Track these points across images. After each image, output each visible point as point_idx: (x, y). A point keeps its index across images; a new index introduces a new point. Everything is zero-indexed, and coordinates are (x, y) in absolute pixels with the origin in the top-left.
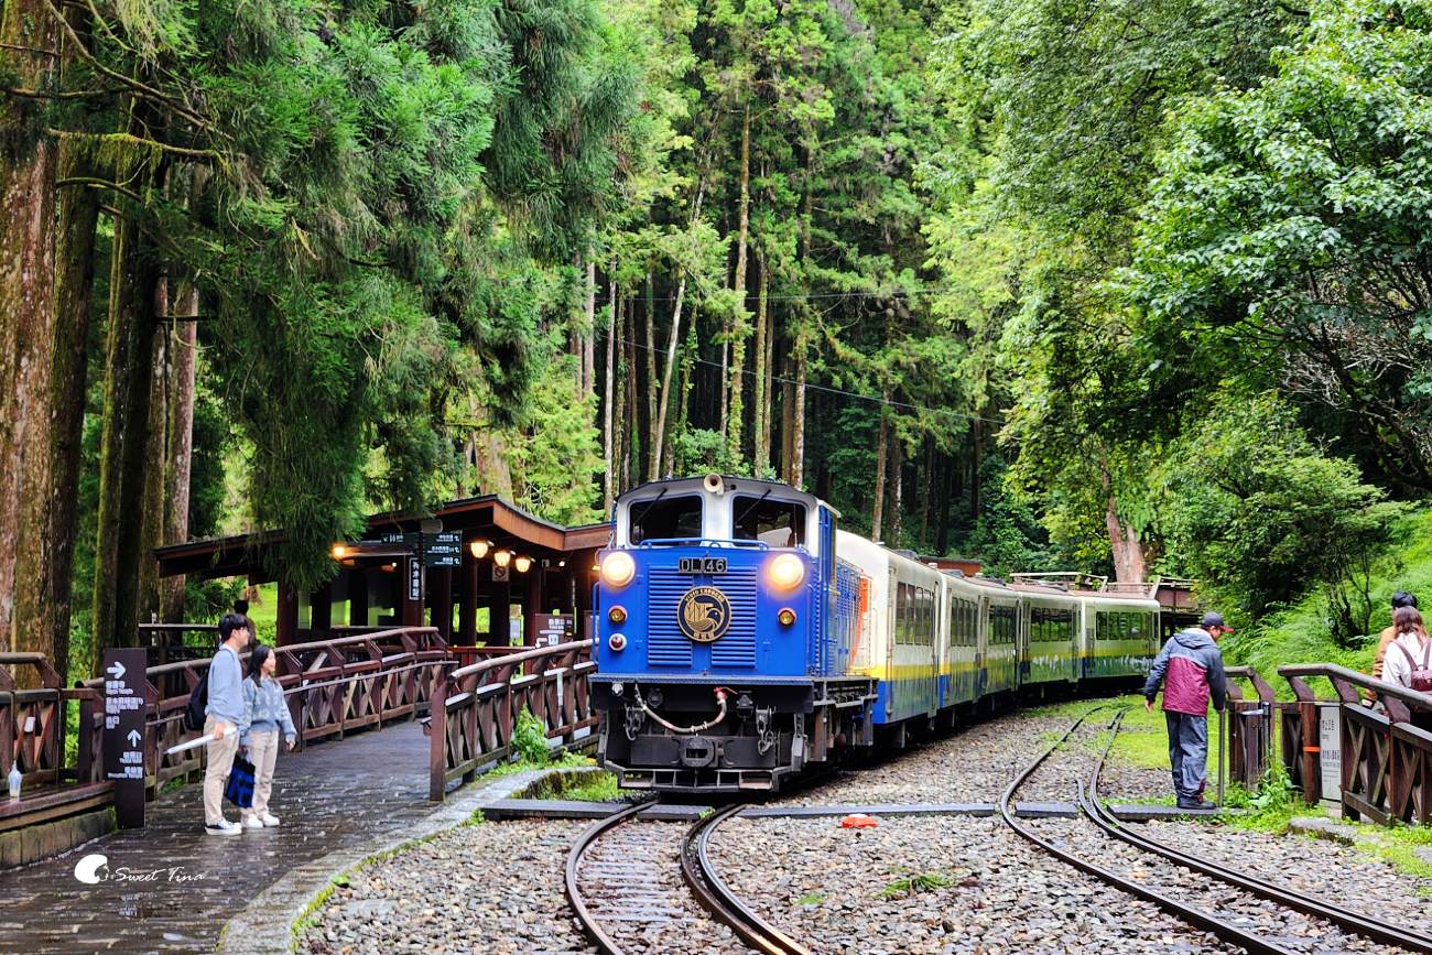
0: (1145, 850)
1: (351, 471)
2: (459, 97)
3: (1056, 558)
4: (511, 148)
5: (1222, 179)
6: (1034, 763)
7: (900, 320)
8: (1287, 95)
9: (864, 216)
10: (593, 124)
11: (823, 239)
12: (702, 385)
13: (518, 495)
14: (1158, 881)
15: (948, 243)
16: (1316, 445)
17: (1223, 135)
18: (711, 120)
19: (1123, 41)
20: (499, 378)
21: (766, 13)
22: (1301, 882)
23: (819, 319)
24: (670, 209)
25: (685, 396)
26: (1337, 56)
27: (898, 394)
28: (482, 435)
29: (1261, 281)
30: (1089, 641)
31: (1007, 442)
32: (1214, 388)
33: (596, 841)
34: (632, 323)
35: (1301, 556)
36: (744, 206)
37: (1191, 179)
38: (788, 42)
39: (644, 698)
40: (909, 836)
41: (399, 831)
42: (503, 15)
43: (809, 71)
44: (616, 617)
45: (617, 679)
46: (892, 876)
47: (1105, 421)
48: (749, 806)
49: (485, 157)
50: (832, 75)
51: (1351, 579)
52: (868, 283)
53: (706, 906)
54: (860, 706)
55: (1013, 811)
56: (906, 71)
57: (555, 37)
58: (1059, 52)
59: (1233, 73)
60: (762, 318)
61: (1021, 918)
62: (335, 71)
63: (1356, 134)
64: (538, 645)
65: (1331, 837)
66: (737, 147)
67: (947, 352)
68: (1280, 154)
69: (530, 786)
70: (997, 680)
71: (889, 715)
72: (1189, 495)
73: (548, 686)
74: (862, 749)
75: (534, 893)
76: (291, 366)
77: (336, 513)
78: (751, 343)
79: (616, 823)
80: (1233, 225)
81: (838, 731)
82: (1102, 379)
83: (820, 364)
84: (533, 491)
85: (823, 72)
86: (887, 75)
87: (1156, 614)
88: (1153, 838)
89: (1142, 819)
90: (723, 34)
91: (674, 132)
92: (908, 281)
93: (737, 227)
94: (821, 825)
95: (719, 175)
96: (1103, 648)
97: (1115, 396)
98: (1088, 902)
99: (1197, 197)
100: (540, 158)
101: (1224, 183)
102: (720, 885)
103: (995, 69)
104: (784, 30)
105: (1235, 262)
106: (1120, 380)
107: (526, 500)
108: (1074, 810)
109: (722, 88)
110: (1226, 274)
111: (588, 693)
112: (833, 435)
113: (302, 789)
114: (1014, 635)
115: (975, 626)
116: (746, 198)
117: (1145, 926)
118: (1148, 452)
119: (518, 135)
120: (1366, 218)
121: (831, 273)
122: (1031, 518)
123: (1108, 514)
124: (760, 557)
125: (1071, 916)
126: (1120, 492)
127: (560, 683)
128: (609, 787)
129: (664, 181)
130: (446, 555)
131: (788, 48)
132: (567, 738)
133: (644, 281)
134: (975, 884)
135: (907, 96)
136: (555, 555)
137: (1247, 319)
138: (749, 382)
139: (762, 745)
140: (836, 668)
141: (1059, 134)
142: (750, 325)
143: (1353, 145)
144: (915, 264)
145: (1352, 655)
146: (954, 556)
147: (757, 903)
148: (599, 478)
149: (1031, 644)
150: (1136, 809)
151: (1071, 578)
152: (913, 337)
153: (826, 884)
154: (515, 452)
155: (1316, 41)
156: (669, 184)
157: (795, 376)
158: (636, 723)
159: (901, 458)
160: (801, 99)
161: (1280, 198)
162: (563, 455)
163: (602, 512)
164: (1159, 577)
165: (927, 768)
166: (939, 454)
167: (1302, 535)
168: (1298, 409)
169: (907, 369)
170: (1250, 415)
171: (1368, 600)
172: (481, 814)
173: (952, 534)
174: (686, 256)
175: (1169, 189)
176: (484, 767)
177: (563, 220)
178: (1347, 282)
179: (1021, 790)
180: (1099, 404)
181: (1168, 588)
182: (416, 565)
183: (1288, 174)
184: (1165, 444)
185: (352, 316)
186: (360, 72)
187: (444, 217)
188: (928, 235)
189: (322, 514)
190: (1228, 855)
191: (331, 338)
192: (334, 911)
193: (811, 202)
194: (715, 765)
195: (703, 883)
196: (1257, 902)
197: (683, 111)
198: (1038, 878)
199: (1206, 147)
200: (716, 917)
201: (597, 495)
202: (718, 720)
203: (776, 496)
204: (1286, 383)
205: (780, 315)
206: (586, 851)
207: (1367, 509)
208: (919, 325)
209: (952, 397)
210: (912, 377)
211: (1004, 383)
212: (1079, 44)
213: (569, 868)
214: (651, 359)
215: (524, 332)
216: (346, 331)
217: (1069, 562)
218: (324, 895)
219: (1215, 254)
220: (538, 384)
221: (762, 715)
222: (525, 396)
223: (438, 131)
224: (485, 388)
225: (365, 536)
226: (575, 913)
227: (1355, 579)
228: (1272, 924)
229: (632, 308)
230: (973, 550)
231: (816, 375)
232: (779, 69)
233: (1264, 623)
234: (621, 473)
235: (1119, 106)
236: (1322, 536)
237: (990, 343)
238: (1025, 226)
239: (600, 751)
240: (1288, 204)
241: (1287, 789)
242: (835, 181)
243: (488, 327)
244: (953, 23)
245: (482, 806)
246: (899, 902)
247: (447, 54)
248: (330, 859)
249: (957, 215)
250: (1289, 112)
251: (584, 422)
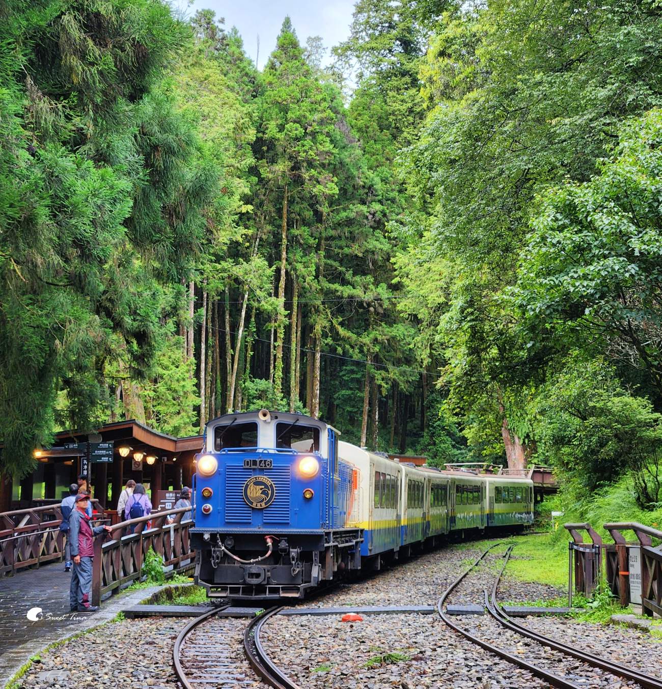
0: (524, 636)
1: (46, 406)
2: (112, 188)
3: (471, 454)
4: (143, 216)
5: (569, 235)
6: (458, 579)
7: (378, 314)
8: (606, 186)
9: (356, 252)
10: (192, 201)
11: (332, 266)
12: (258, 353)
13: (148, 418)
14: (532, 655)
15: (407, 268)
16: (626, 389)
17: (570, 210)
18: (264, 195)
19: (510, 152)
20: (137, 351)
21: (297, 132)
22: (617, 656)
23: (329, 314)
24: (239, 248)
25: (248, 359)
26: (636, 163)
27: (376, 358)
28: (126, 382)
29: (592, 295)
30: (491, 503)
31: (442, 386)
32: (565, 354)
33: (193, 631)
34: (216, 316)
35: (618, 454)
36: (284, 246)
37: (550, 235)
38: (311, 149)
39: (223, 542)
40: (382, 627)
41: (72, 626)
42: (139, 138)
43: (323, 166)
44: (206, 494)
45: (207, 531)
46: (371, 654)
47: (501, 374)
48: (286, 608)
49: (127, 223)
50: (337, 168)
51: (647, 469)
52: (358, 292)
53: (259, 673)
54: (353, 546)
55: (445, 611)
56: (382, 166)
57: (170, 151)
58: (472, 158)
59: (575, 171)
60: (295, 313)
61: (449, 680)
62: (37, 173)
63: (647, 210)
64: (159, 509)
65: (636, 627)
66: (279, 211)
67: (406, 333)
68: (602, 220)
69: (153, 596)
70: (437, 527)
71: (370, 550)
72: (551, 418)
73: (165, 534)
74: (354, 571)
75: (153, 666)
76: (9, 345)
77: (36, 432)
78: (288, 328)
79: (205, 619)
80: (575, 262)
81: (340, 561)
82: (499, 349)
83: (329, 341)
84: (157, 416)
85: (332, 166)
86: (370, 168)
87: (531, 488)
88: (529, 628)
89: (523, 616)
90: (271, 144)
91: (242, 203)
92: (383, 291)
93: (279, 258)
94: (329, 620)
95: (269, 228)
96: (499, 508)
97: (507, 359)
98: (489, 670)
99: (554, 245)
100: (161, 222)
101: (569, 238)
102: (267, 659)
103: (435, 167)
104: (308, 142)
105: (577, 284)
106: (510, 350)
107: (153, 421)
108: (482, 610)
109: (271, 176)
110: (572, 291)
111: (189, 538)
112: (337, 383)
113: (13, 600)
114: (446, 501)
115: (423, 495)
116: (285, 241)
117: (524, 685)
118: (526, 392)
119: (148, 209)
120: (653, 258)
121: (336, 286)
122: (457, 431)
123: (503, 429)
124: (293, 459)
125: (479, 679)
126: (510, 415)
127: (172, 533)
128: (201, 596)
129: (235, 232)
130: (104, 456)
131: (311, 152)
132: (176, 566)
133: (224, 291)
134: (421, 659)
135: (382, 181)
136: (170, 454)
137: (584, 317)
138: (287, 351)
139: (294, 570)
140: (338, 524)
141: (473, 205)
142: (287, 319)
143: (645, 216)
144: (387, 280)
145: (648, 514)
146: (410, 453)
147: (289, 671)
148: (197, 408)
149: (456, 506)
150: (519, 608)
151: (481, 467)
152: (386, 324)
153: (332, 658)
154: (146, 393)
155: (623, 155)
156: (239, 234)
157: (314, 347)
158: (218, 558)
159: (378, 396)
160: (318, 182)
161: (603, 246)
162: (175, 395)
163: (198, 429)
164: (534, 465)
165: (394, 583)
166: (401, 393)
167: (618, 442)
168: (615, 367)
169: (382, 343)
170: (587, 371)
171: (657, 481)
172: (122, 614)
173: (409, 440)
174: (249, 278)
175: (538, 240)
176: (126, 584)
177: (174, 258)
178: (643, 296)
179: (450, 597)
180: (497, 364)
181: (539, 472)
182: (85, 462)
183: (607, 232)
184: (537, 387)
185: (47, 315)
186: (52, 173)
187: (103, 258)
188: (395, 263)
189: (27, 432)
190: (574, 639)
191: (34, 328)
192: (31, 678)
193: (325, 244)
194: (265, 582)
195: (257, 658)
196: (591, 669)
197: (247, 191)
198: (459, 654)
199: (559, 216)
200: (264, 680)
201: (195, 419)
202: (267, 555)
203: (302, 423)
204: (608, 353)
205: (305, 311)
206: (187, 638)
207: (657, 427)
208: (389, 317)
209: (409, 359)
210: (385, 348)
211: (441, 351)
212: (484, 153)
213: (175, 649)
214: (228, 337)
215: (151, 324)
216: (44, 324)
217: (479, 457)
218: (25, 668)
219: (565, 279)
220: (160, 353)
221: (294, 552)
222: (152, 362)
223: (100, 208)
224: (127, 357)
225: (54, 445)
226: (178, 679)
227: (650, 469)
228: (600, 683)
229: (216, 307)
230: (422, 449)
231: (327, 347)
232: (305, 164)
233: (596, 494)
234: (210, 404)
235: (508, 189)
236: (630, 443)
237: (432, 327)
238: (453, 260)
239: (195, 575)
240: (607, 250)
241: (610, 597)
242: (339, 231)
243: (130, 321)
244: (410, 138)
245: (124, 609)
246: (376, 670)
247: (105, 161)
248: (29, 645)
249: (412, 252)
250: (608, 196)
251: (187, 375)
